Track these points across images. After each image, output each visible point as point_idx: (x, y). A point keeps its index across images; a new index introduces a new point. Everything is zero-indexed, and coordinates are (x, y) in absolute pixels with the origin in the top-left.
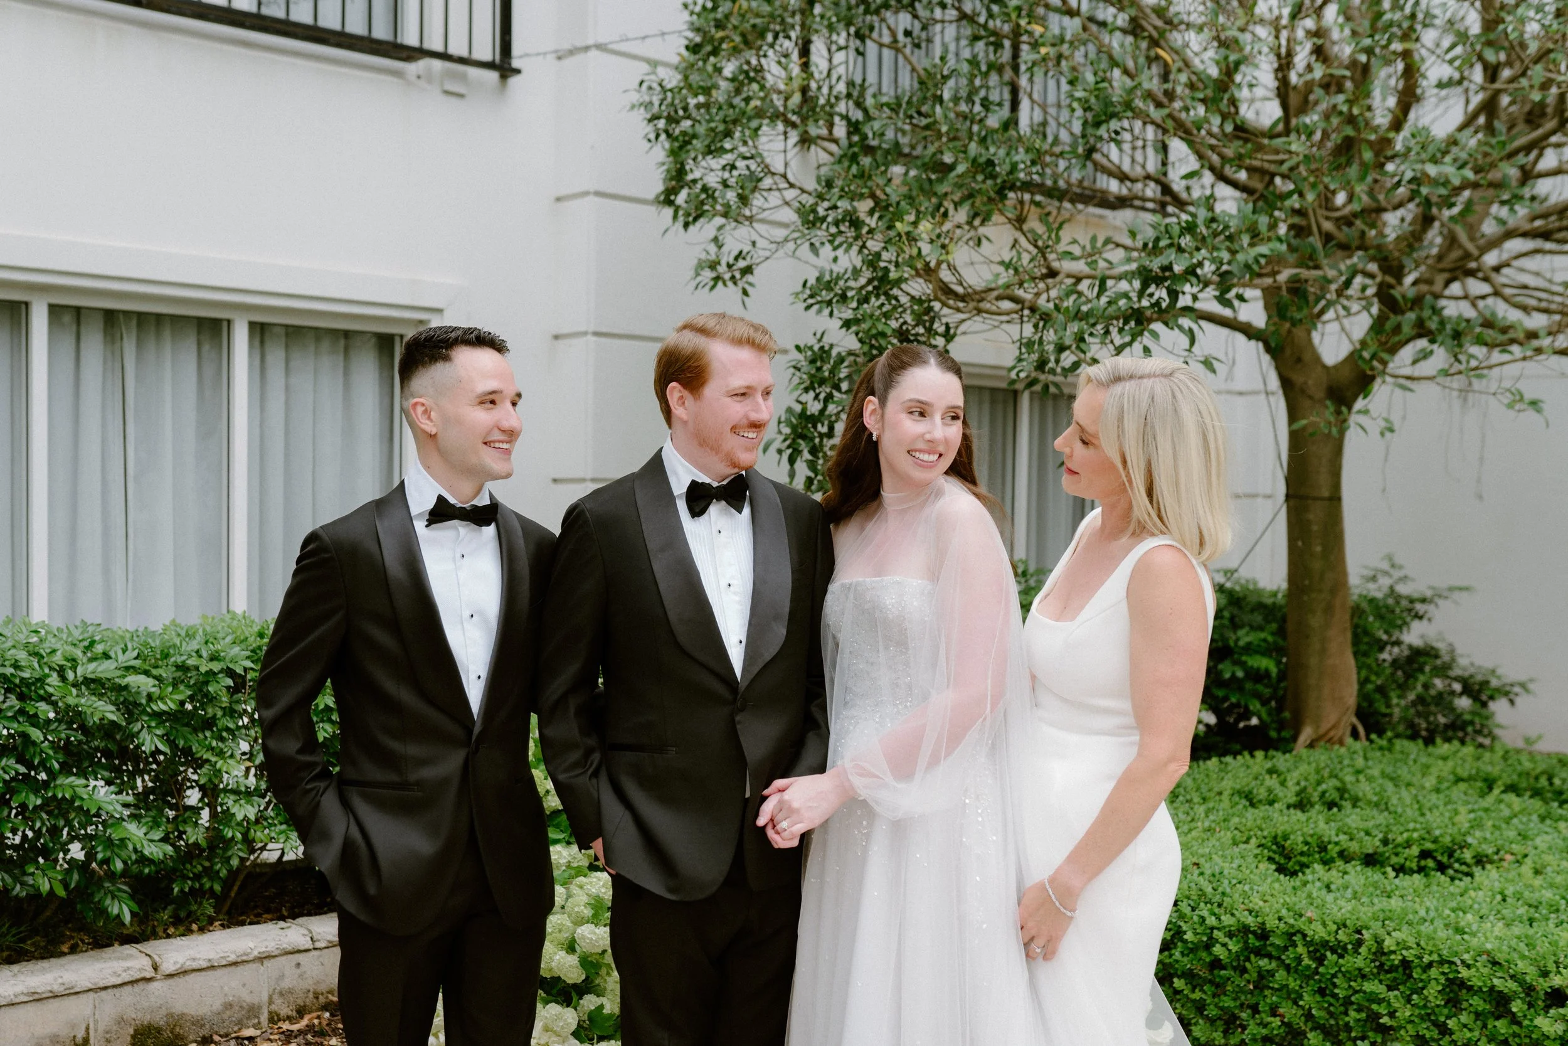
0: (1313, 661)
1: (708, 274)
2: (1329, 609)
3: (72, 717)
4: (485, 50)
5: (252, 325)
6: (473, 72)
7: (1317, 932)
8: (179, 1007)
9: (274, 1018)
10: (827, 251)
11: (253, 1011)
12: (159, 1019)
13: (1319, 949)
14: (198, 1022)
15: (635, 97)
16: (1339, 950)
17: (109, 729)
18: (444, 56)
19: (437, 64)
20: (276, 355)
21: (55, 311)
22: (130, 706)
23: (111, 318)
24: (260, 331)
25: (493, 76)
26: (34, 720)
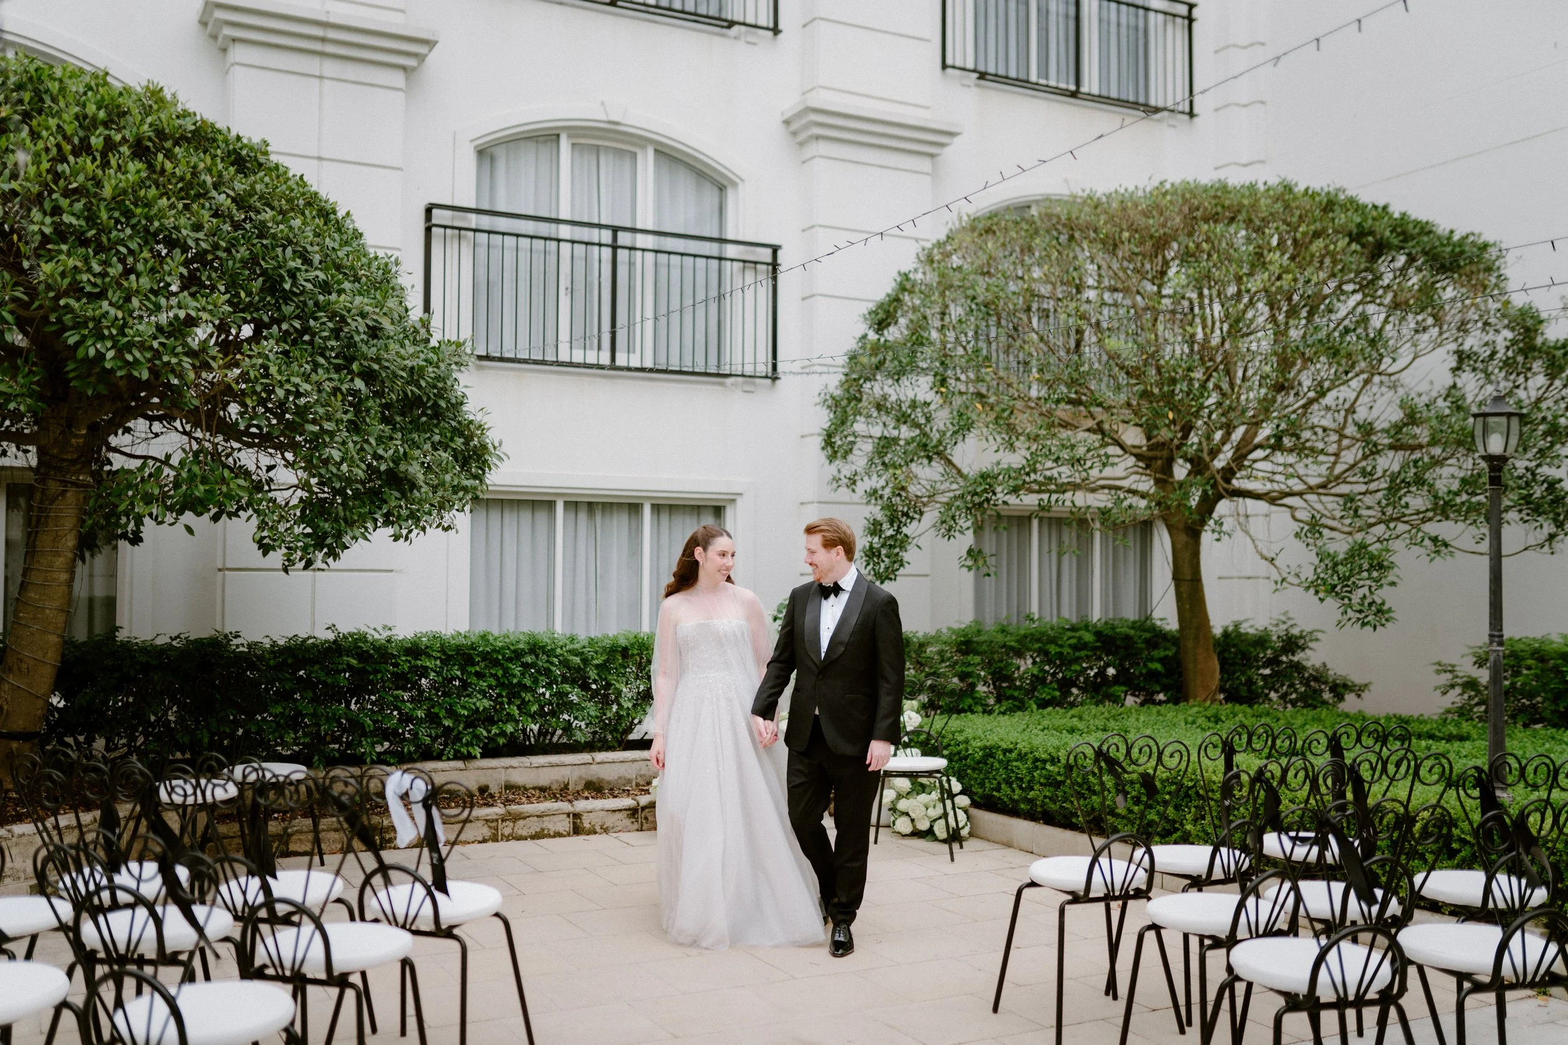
0: (1191, 666)
1: (835, 485)
2: (1196, 638)
3: (565, 663)
4: (763, 368)
5: (653, 506)
6: (758, 381)
7: (1004, 746)
8: (602, 776)
9: (637, 785)
10: (875, 477)
11: (629, 781)
12: (594, 779)
13: (1006, 751)
14: (609, 782)
15: (818, 400)
16: (1011, 751)
17: (578, 669)
18: (743, 376)
19: (740, 379)
20: (665, 518)
21: (566, 503)
22: (585, 661)
23: (590, 505)
24: (657, 508)
25: (769, 381)
26: (552, 663)
